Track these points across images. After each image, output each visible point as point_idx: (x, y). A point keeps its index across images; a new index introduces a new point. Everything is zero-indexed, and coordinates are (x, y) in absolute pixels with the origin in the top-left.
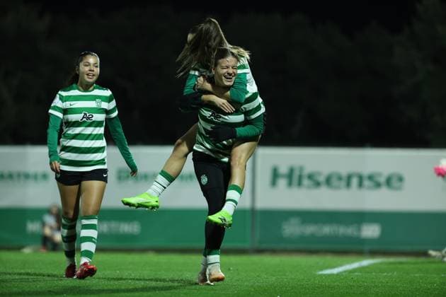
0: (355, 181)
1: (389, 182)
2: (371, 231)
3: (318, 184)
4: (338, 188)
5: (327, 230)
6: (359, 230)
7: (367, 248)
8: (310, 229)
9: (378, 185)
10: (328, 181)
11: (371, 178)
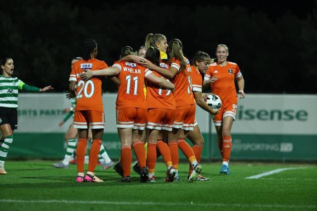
0: (276, 115)
1: (298, 116)
2: (287, 148)
3: (252, 117)
4: (266, 119)
5: (258, 147)
6: (280, 147)
7: (284, 159)
8: (247, 146)
9: (291, 118)
10: (259, 115)
11: (286, 113)
